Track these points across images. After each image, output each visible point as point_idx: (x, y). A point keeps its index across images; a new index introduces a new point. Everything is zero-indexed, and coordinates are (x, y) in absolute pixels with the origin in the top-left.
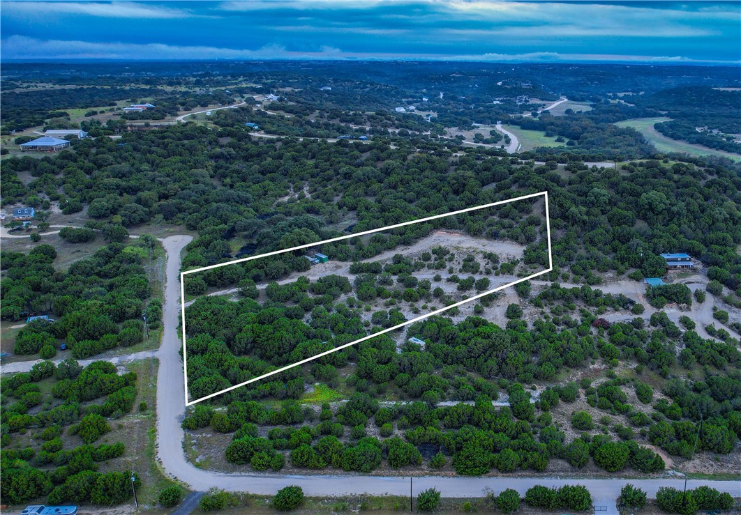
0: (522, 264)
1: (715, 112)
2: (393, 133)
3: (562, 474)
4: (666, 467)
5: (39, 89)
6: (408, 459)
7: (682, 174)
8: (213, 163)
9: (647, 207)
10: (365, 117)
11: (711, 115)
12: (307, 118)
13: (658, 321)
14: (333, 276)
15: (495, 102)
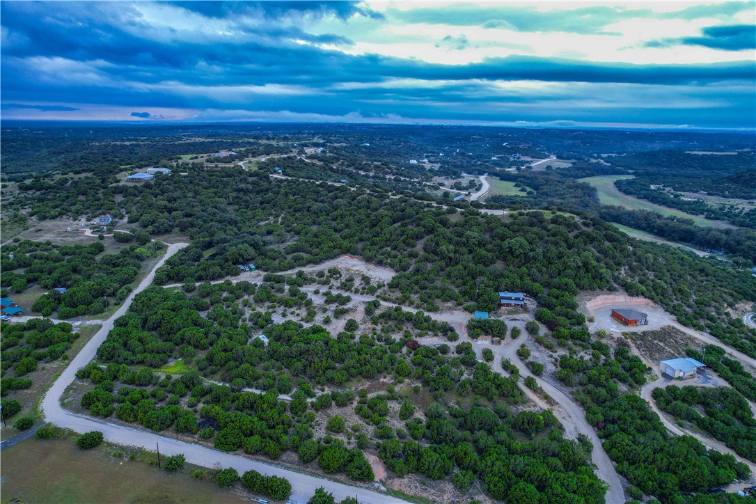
0: (386, 288)
1: (682, 172)
2: (390, 179)
3: (288, 465)
4: (376, 479)
5: (192, 141)
6: (185, 427)
7: (559, 225)
8: (234, 194)
9: (507, 250)
10: (372, 166)
11: (674, 175)
12: (332, 166)
13: (464, 350)
14: (245, 282)
15: (493, 158)
